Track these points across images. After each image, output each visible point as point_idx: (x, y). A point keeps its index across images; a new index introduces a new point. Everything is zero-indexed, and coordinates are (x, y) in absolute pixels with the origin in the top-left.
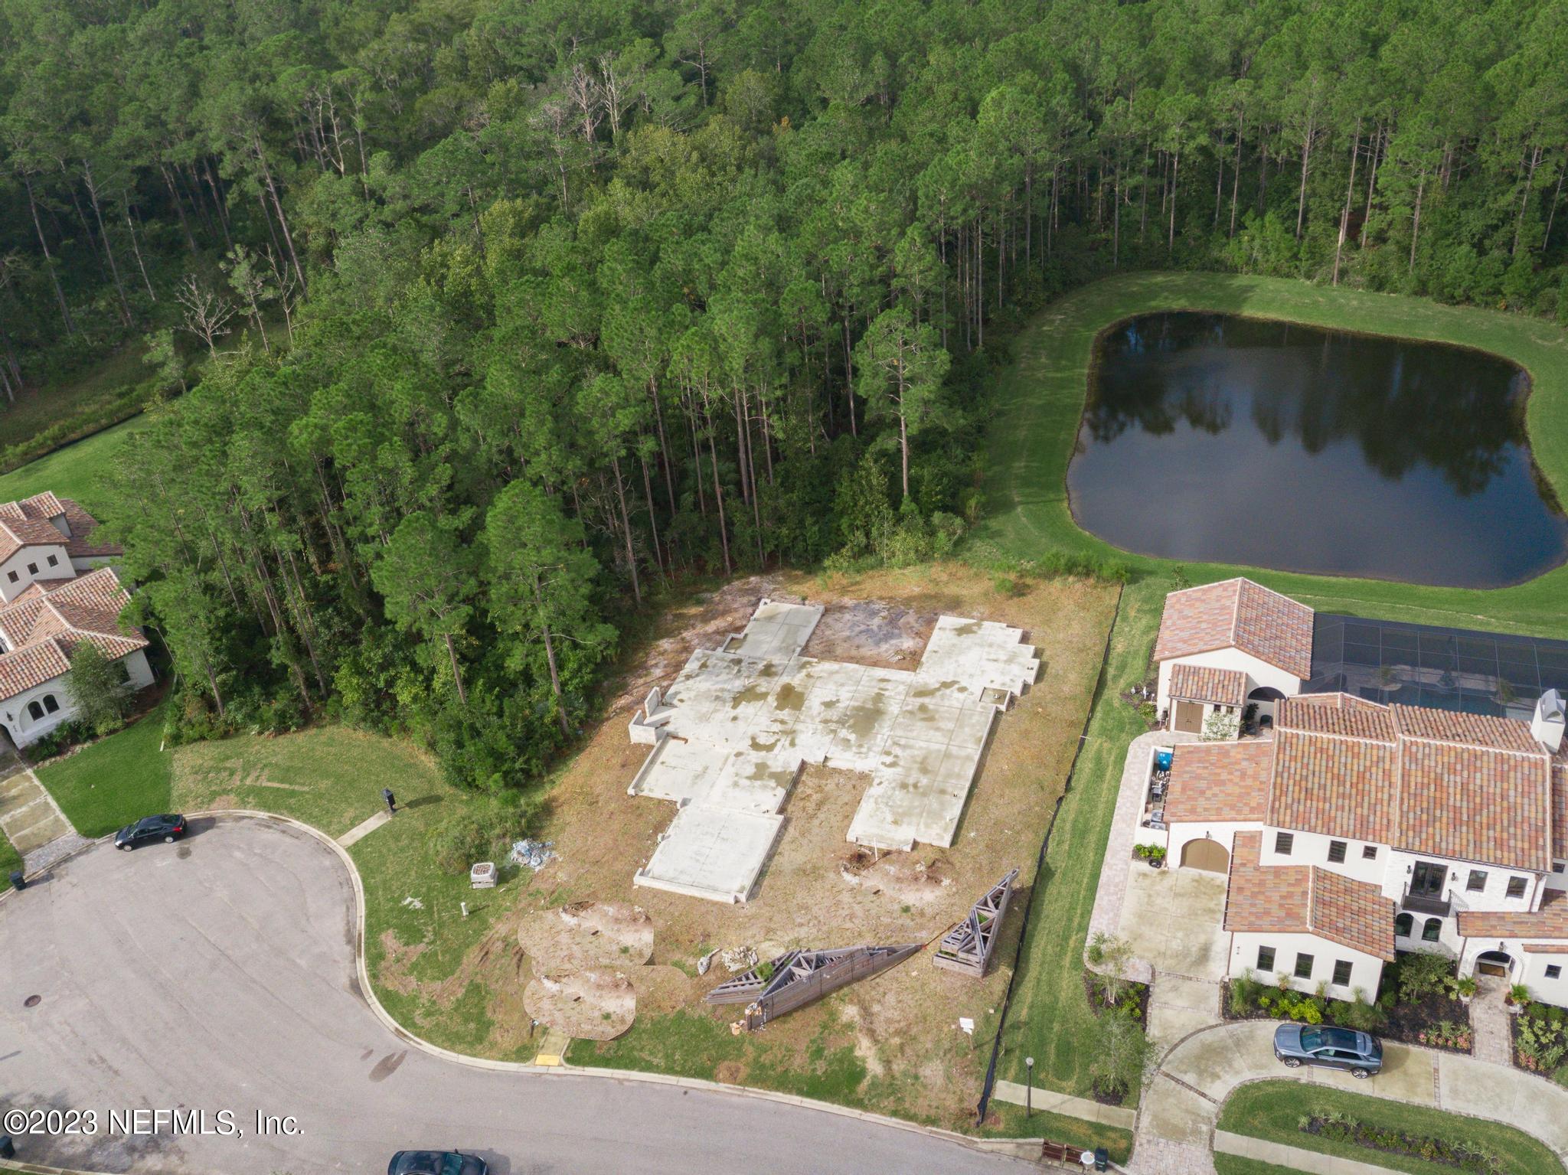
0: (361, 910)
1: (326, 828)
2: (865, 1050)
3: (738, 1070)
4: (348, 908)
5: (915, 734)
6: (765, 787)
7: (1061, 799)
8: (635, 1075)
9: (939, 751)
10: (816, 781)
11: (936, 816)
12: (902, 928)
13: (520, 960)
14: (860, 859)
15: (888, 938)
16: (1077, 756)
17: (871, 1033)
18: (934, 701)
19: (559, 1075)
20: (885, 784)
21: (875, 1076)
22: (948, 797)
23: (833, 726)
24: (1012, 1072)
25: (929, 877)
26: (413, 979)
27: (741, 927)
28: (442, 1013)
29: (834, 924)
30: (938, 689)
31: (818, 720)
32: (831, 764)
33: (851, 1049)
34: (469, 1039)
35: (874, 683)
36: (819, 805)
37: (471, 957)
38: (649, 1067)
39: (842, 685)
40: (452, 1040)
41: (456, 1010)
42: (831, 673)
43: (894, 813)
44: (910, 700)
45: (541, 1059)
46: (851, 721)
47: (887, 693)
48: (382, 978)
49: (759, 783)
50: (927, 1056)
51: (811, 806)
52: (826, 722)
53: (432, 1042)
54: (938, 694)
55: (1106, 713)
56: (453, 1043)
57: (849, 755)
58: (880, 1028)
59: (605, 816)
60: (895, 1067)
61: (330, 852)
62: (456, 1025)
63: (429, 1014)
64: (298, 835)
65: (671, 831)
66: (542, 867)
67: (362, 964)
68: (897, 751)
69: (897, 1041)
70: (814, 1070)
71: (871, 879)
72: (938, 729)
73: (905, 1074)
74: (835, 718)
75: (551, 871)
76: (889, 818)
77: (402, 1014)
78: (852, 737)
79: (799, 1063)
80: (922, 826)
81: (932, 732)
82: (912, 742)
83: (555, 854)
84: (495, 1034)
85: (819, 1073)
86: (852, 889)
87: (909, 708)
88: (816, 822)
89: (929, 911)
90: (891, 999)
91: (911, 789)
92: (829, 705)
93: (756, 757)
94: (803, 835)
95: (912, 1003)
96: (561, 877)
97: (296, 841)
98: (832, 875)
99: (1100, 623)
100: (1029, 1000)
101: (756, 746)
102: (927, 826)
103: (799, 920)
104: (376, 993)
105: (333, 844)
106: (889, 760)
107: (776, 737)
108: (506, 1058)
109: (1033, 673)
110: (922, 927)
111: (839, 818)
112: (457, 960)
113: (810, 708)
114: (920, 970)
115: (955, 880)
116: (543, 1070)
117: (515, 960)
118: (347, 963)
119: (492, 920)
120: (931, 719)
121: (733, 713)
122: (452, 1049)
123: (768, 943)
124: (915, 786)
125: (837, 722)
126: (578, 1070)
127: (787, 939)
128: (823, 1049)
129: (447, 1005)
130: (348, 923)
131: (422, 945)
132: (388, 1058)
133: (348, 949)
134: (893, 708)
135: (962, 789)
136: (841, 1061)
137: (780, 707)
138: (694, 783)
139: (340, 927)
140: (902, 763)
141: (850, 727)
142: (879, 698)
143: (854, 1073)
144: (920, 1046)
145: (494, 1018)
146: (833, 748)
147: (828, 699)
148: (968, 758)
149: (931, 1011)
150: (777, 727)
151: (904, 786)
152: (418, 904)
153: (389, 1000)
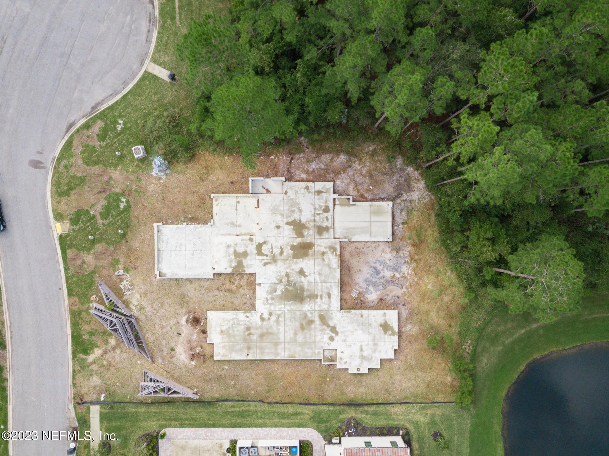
0: (110, 103)
1: (157, 50)
2: (97, 352)
3: (76, 305)
4: (111, 95)
5: (288, 323)
6: (231, 261)
7: (263, 402)
8: (62, 266)
9: (279, 339)
10: (245, 283)
11: (232, 349)
12: (161, 351)
13: (101, 192)
14: (196, 321)
15: (155, 346)
16: (296, 403)
17: (105, 352)
18: (318, 326)
19: (53, 236)
20: (247, 319)
21: (87, 359)
22: (246, 352)
23: (285, 280)
24: (103, 410)
25: (193, 355)
26: (82, 149)
27: (144, 280)
28: (68, 172)
29: (156, 321)
30: (328, 326)
31: (288, 270)
32: (258, 287)
33: (97, 346)
34: (59, 190)
35: (326, 291)
36: (229, 291)
37: (97, 169)
38: (66, 269)
39: (320, 274)
40: (56, 184)
41: (71, 177)
42: (329, 266)
43: (228, 330)
44: (317, 314)
45: (58, 225)
46: (291, 288)
47: (319, 300)
48: (78, 136)
49: (233, 257)
50: (101, 377)
51: (227, 286)
52: (287, 275)
53: (53, 176)
54: (325, 327)
55: (334, 412)
56: (55, 185)
57: (265, 295)
58: (108, 356)
59: (194, 189)
60: (94, 366)
61: (142, 63)
62: (64, 181)
63: (66, 167)
64: (148, 40)
65: (192, 226)
66: (155, 175)
67: (83, 121)
68: (273, 318)
69: (105, 363)
70: (84, 335)
71: (186, 330)
72: (295, 334)
73: (92, 370)
74: (291, 279)
75: (154, 181)
76: (223, 328)
77: (63, 155)
78: (279, 292)
79: (86, 328)
80: (223, 344)
81: (292, 332)
82: (282, 324)
83: (164, 177)
84: (64, 200)
85: (84, 337)
86: (178, 323)
87: (309, 315)
88: (217, 293)
89: (174, 359)
90: (124, 355)
91: (247, 333)
92: (302, 272)
93: (252, 248)
94: (206, 289)
95: (125, 364)
96: (151, 188)
97: (145, 41)
98: (184, 311)
99: (416, 396)
100: (140, 410)
101: (259, 247)
102: (224, 347)
103: (154, 305)
104: (69, 138)
105: (147, 61)
106: (266, 316)
107: (269, 254)
108: (54, 211)
109: (356, 372)
110: (164, 359)
111: (222, 303)
112: (96, 163)
113: (296, 263)
114: (141, 364)
115: (196, 366)
116: (53, 228)
117: (100, 190)
118: (81, 114)
119: (120, 167)
120: (302, 328)
121: (283, 224)
122: (52, 186)
123: (138, 296)
124: (249, 334)
125: (288, 281)
126: (57, 242)
127: (143, 303)
128: (94, 335)
129: (72, 171)
130: (103, 100)
131: (99, 143)
132: (40, 162)
133: (89, 110)
134: (307, 307)
135: (253, 357)
136: (91, 344)
137: (293, 247)
138: (227, 224)
139: (99, 98)
140: (265, 323)
141: (286, 289)
142: (313, 297)
143: (86, 352)
144: (106, 373)
145: (72, 195)
146: (267, 286)
147: (305, 270)
148: (277, 354)
149: (123, 373)
150: (277, 251)
151: (248, 329)
152: (119, 128)
153: (68, 145)
